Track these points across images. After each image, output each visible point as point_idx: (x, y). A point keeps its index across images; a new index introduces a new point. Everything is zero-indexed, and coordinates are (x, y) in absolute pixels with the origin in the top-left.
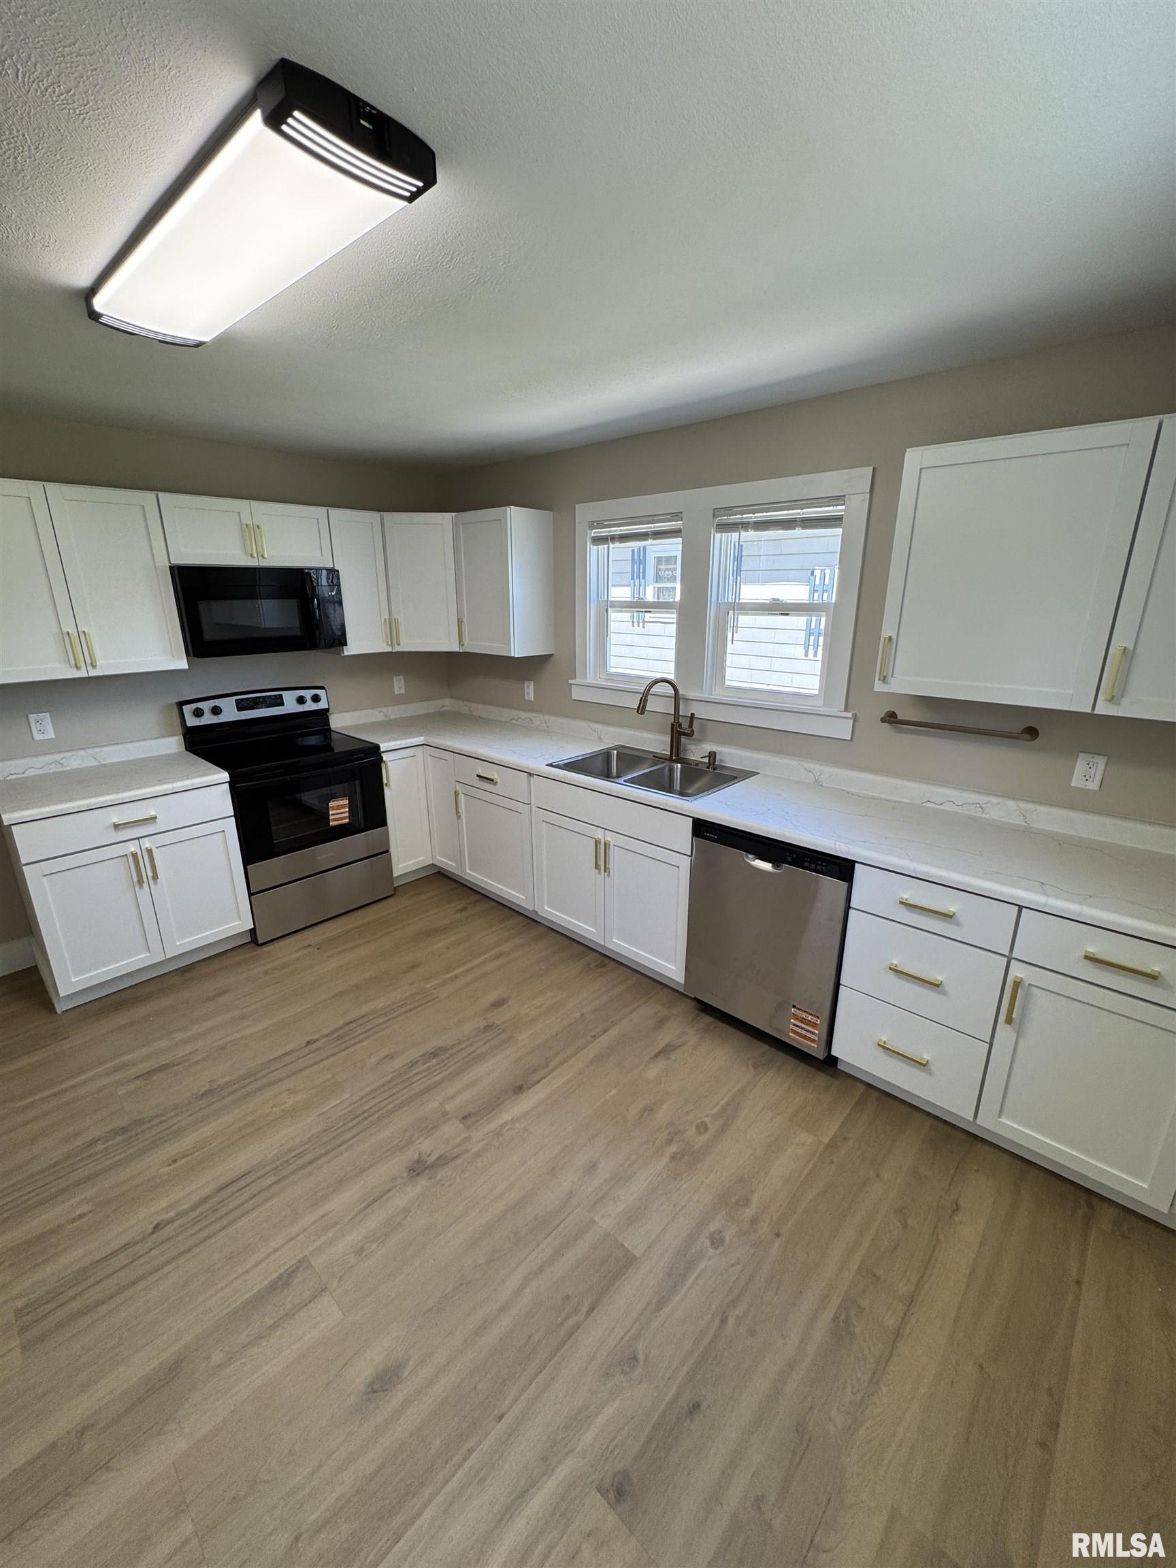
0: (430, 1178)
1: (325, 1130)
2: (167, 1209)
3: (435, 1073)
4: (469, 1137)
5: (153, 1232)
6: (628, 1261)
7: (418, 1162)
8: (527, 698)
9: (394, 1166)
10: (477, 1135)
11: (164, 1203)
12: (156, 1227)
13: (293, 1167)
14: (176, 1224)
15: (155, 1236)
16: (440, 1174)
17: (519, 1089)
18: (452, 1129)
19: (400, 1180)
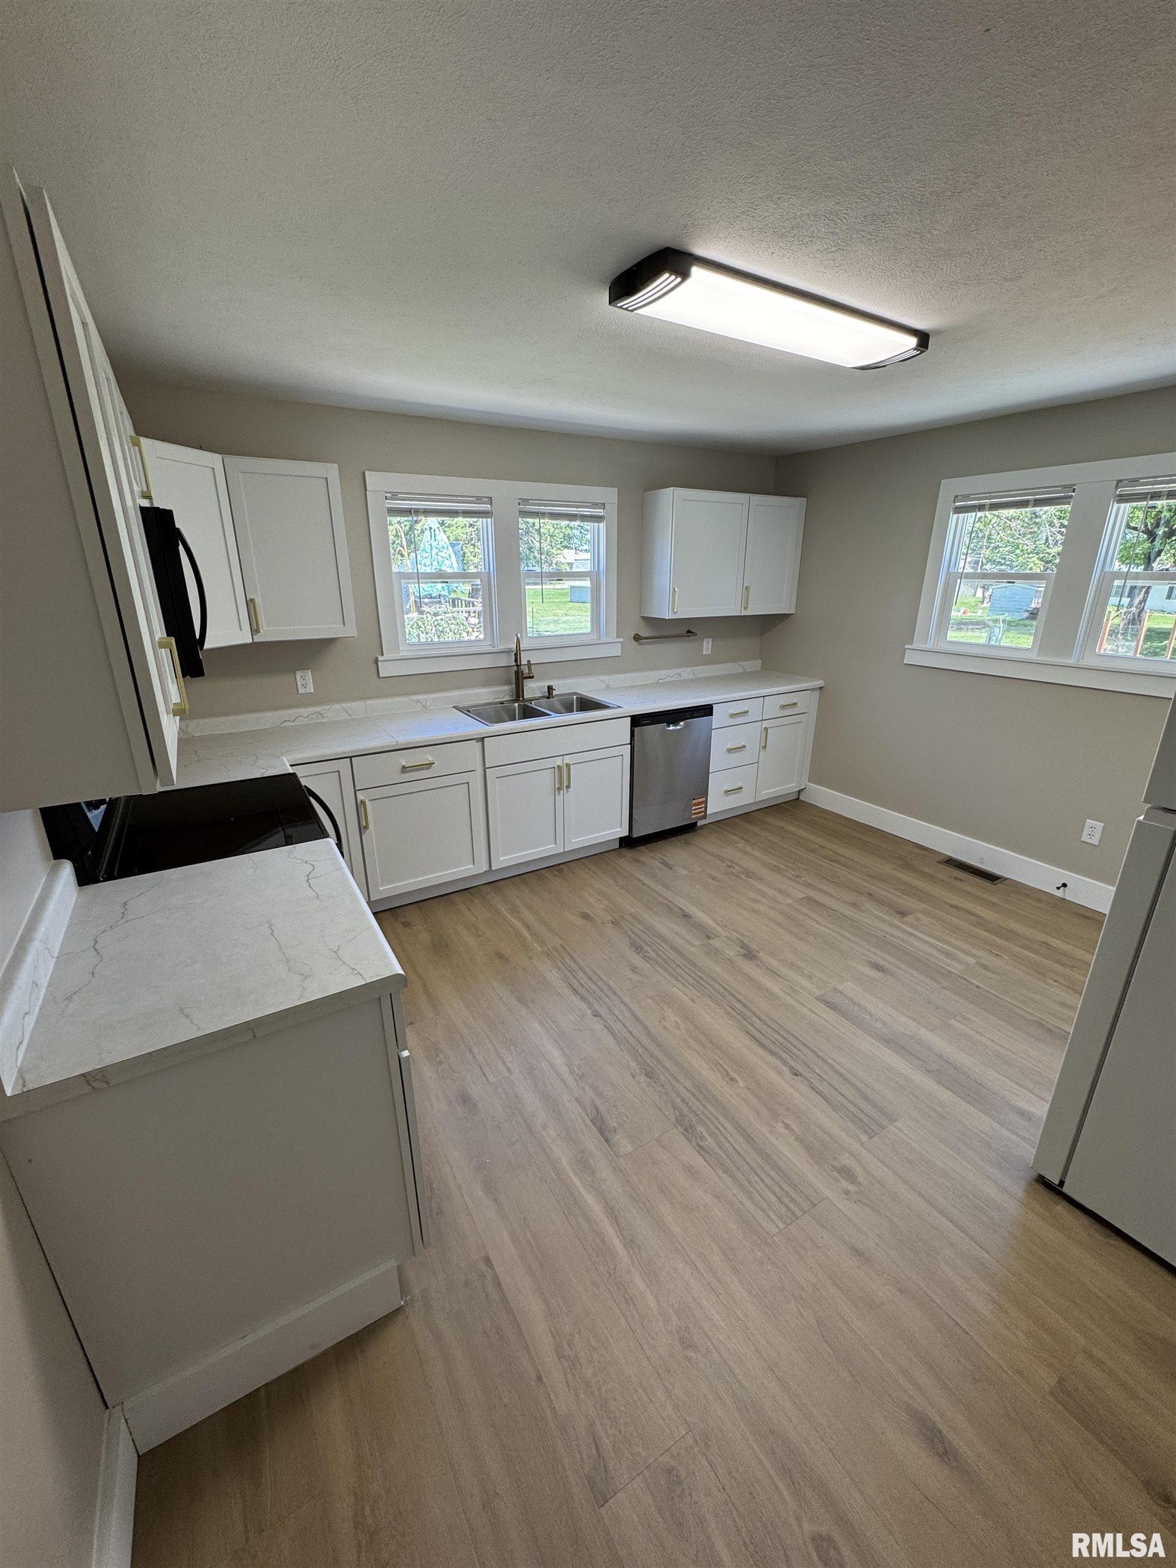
0: (758, 952)
1: (710, 997)
2: (780, 1073)
3: (661, 948)
4: (726, 937)
5: (801, 1075)
6: (809, 899)
7: (744, 956)
8: (301, 691)
9: (748, 967)
10: (724, 933)
11: (773, 1075)
12: (796, 1075)
13: (744, 1010)
14: (793, 1064)
15: (804, 1074)
16: (754, 947)
17: (686, 916)
18: (716, 943)
19: (759, 963)
